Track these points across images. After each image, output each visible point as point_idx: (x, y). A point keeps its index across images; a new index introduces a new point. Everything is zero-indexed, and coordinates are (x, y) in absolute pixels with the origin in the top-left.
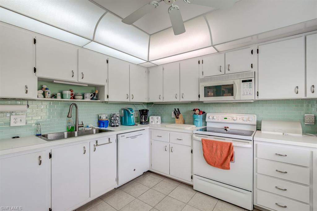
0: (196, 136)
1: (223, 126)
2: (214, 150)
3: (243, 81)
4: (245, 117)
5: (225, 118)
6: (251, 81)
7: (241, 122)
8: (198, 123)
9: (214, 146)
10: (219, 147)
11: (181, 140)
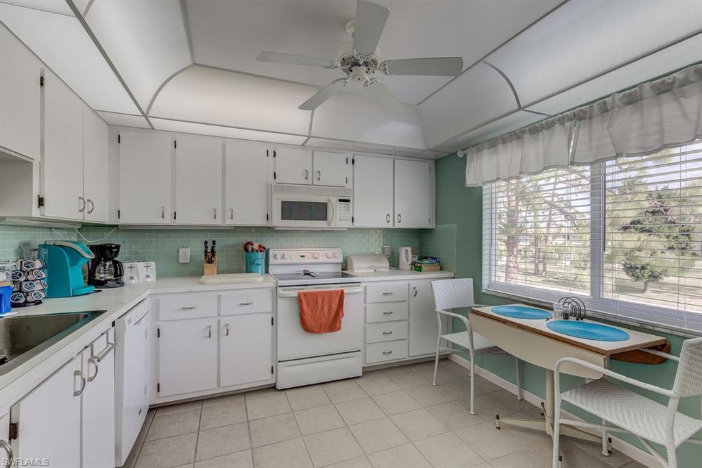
0: (283, 290)
1: (301, 269)
2: (320, 307)
3: (340, 200)
4: (330, 252)
5: (302, 256)
6: (348, 201)
7: (326, 260)
8: (258, 269)
9: (318, 301)
10: (326, 300)
11: (249, 304)
